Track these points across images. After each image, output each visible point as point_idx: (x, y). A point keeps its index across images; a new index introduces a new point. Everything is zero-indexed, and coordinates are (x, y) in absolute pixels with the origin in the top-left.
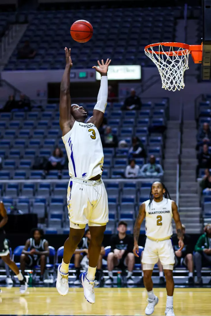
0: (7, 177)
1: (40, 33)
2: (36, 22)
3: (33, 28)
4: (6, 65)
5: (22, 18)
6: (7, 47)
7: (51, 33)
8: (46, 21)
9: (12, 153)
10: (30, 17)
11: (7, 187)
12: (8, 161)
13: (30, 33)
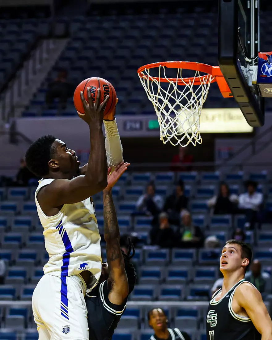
0: (10, 296)
1: (89, 54)
2: (83, 35)
3: (77, 45)
4: (27, 108)
5: (60, 29)
6: (31, 76)
7: (107, 53)
8: (100, 34)
9: (22, 256)
10: (74, 27)
11: (8, 312)
12: (14, 269)
13: (72, 54)
